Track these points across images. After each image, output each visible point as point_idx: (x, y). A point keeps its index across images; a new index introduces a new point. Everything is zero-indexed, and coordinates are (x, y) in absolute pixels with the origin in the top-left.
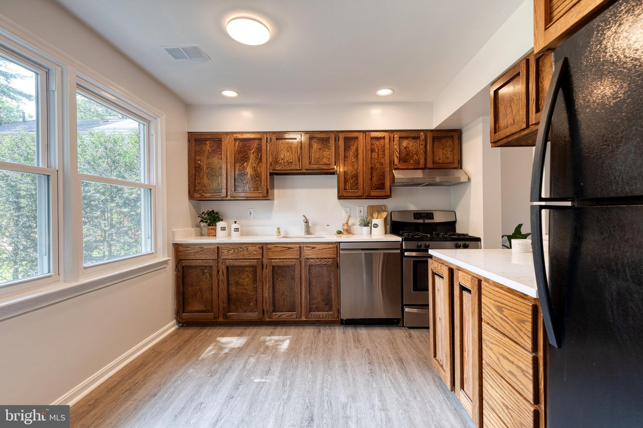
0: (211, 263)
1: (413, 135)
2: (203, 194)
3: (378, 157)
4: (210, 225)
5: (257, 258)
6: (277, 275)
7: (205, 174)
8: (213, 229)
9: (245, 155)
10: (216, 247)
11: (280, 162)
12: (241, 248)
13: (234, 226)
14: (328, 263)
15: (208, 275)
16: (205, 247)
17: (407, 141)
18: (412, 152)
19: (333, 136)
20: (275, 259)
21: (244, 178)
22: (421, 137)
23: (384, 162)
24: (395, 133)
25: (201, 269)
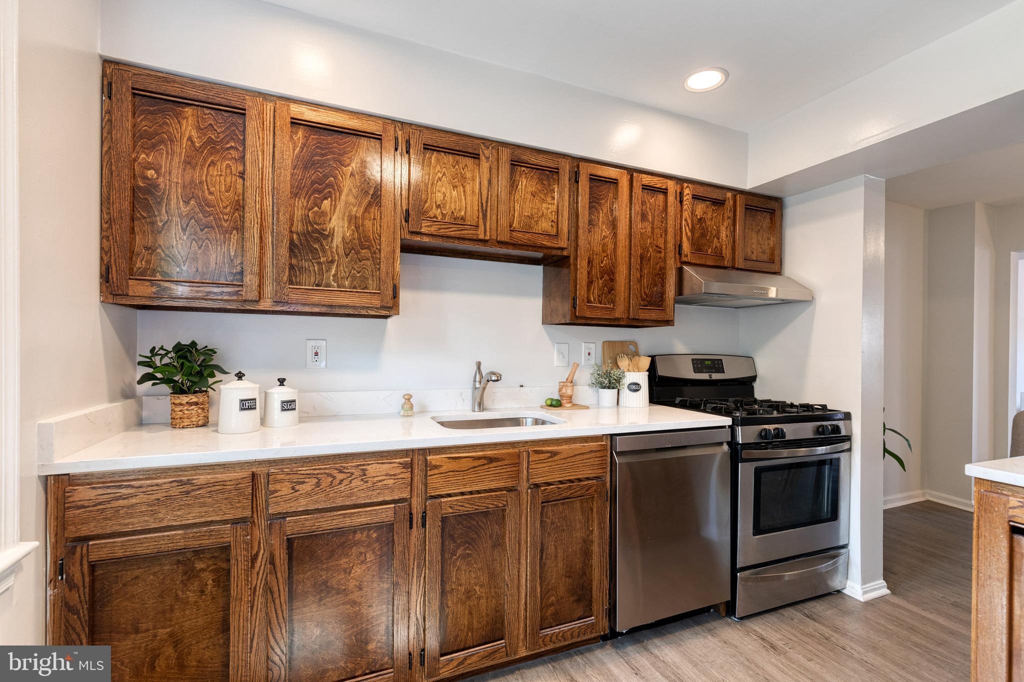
0: (227, 534)
1: (716, 195)
2: (167, 284)
3: (653, 233)
4: (182, 392)
5: (396, 497)
6: (454, 542)
7: (176, 219)
8: (196, 404)
9: (326, 177)
10: (246, 473)
11: (431, 214)
12: (341, 472)
13: (280, 394)
14: (587, 490)
15: (208, 578)
16: (202, 479)
17: (703, 205)
18: (711, 232)
19: (566, 168)
20: (449, 495)
21: (322, 245)
22: (727, 203)
23: (662, 246)
24: (685, 185)
25: (179, 562)
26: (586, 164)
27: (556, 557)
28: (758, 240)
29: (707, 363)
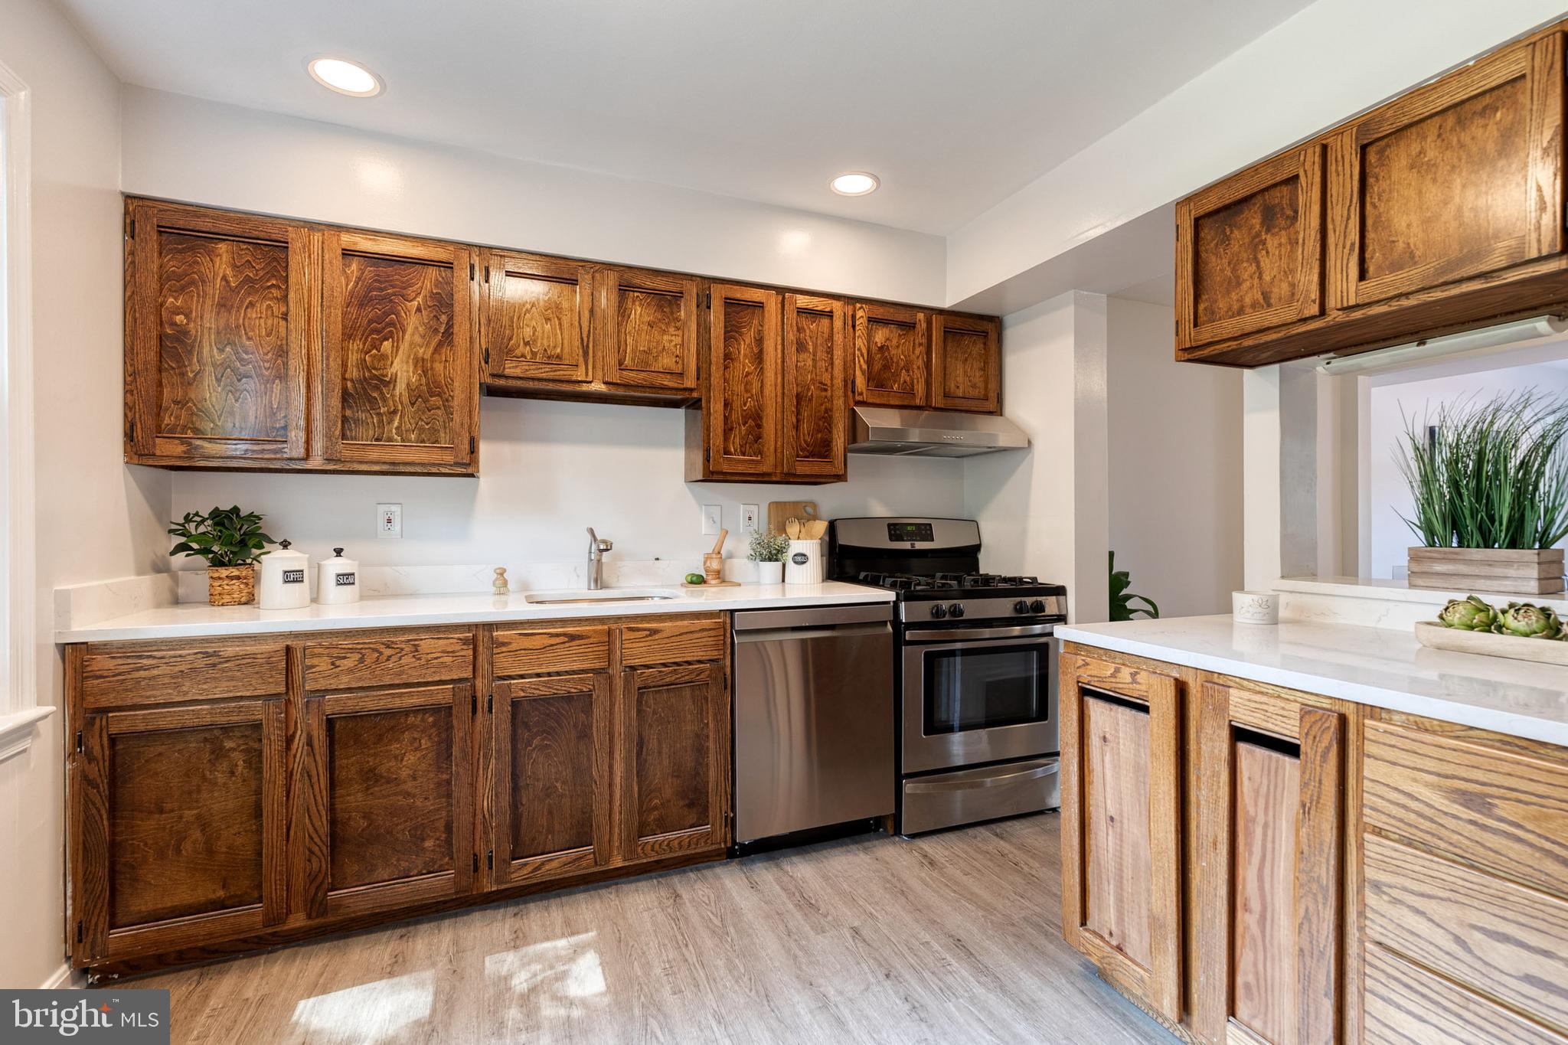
0: (258, 711)
1: (901, 316)
2: (198, 442)
3: (815, 366)
4: (222, 564)
5: (455, 677)
6: (529, 731)
7: (209, 369)
8: (238, 578)
9: (387, 314)
10: (280, 645)
11: (518, 352)
12: (388, 647)
13: (335, 566)
14: (698, 675)
15: (239, 759)
16: (230, 650)
17: (884, 330)
18: (897, 363)
19: (692, 290)
20: (522, 677)
21: (382, 393)
22: (918, 326)
23: (829, 383)
24: (858, 305)
25: (206, 740)
26: (719, 286)
27: (660, 753)
28: (965, 372)
29: (909, 528)
